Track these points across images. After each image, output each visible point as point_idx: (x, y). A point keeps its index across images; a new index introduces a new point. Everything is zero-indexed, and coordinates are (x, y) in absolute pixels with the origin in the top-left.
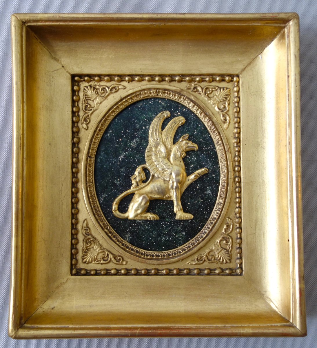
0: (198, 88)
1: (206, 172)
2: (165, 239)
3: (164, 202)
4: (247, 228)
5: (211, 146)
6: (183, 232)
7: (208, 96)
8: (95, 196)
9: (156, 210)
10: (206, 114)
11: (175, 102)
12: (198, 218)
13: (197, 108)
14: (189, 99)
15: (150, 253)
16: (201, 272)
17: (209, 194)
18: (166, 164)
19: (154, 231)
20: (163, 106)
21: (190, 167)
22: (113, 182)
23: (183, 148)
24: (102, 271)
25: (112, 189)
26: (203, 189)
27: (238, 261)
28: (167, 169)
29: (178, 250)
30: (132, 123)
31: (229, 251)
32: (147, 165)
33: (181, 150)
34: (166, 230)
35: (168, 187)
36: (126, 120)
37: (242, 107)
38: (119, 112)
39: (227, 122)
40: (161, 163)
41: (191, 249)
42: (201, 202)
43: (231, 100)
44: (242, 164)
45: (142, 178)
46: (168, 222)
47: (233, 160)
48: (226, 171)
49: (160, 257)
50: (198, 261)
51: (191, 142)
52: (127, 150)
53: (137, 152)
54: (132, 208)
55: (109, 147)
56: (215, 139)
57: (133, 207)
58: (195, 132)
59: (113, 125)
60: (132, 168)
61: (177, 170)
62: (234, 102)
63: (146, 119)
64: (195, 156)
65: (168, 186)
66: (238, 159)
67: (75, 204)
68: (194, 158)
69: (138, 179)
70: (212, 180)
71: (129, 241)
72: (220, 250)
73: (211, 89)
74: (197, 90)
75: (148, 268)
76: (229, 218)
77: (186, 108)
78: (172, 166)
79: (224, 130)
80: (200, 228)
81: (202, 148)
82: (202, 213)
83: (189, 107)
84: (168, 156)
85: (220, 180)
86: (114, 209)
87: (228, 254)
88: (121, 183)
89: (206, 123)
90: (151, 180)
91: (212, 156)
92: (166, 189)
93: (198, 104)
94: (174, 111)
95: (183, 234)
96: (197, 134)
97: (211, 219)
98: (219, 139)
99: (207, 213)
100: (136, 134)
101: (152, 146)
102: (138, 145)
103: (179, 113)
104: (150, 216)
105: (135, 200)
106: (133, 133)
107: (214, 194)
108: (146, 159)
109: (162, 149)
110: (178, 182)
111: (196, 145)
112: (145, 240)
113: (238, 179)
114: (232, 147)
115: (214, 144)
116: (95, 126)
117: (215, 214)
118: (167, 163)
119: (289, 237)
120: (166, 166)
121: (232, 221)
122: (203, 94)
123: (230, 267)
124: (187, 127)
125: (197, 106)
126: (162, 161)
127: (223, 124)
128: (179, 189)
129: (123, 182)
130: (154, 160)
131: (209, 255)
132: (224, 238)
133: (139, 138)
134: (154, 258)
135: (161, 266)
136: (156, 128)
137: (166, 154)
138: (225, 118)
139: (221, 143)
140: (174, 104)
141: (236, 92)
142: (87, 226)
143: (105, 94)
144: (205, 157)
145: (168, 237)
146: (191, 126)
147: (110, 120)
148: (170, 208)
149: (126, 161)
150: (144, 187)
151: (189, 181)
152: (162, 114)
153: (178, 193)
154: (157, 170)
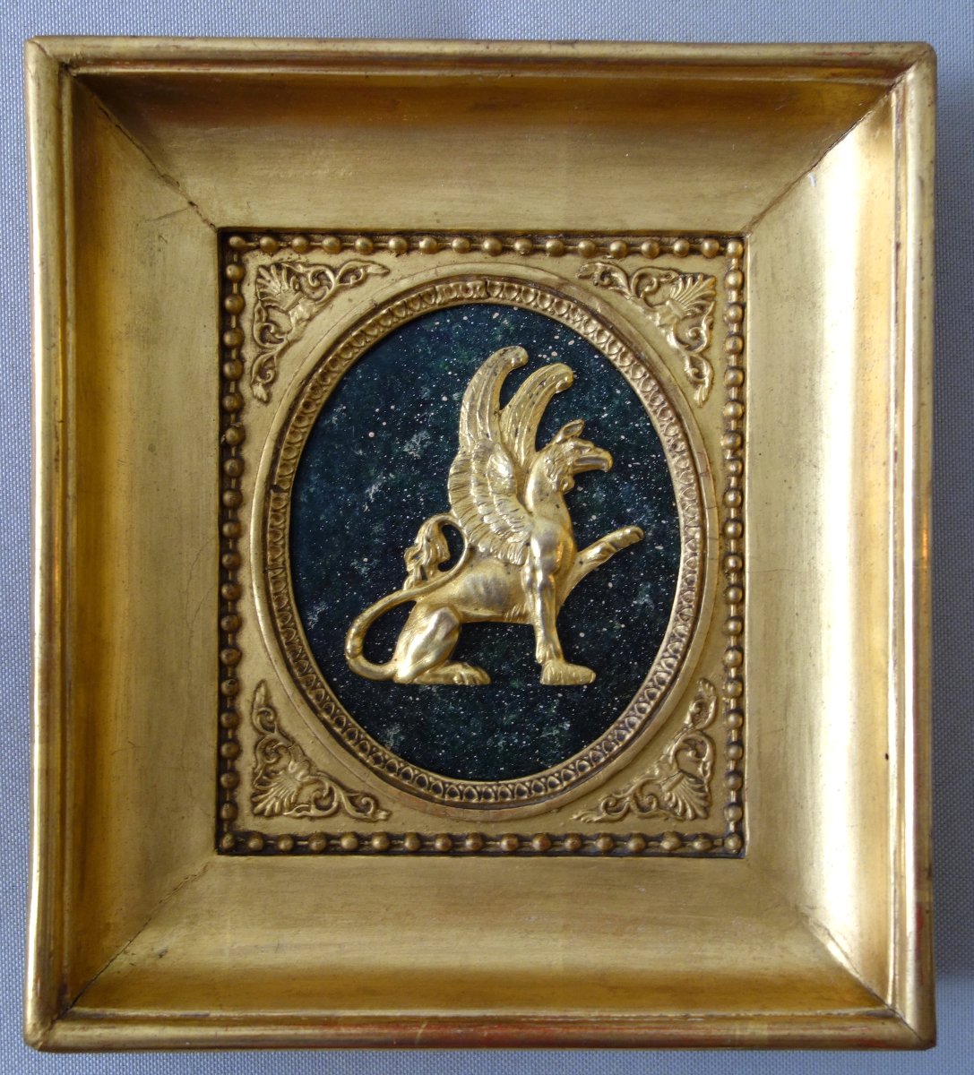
0: (615, 275)
1: (636, 539)
2: (508, 744)
3: (506, 631)
4: (758, 712)
5: (654, 456)
6: (562, 722)
7: (646, 300)
8: (291, 611)
9: (481, 655)
10: (638, 359)
11: (543, 318)
12: (611, 678)
13: (612, 338)
14: (586, 309)
15: (461, 787)
16: (616, 846)
17: (645, 604)
18: (513, 514)
19: (473, 720)
20: (506, 332)
21: (587, 523)
22: (347, 568)
23: (566, 463)
24: (311, 842)
25: (344, 588)
26: (628, 589)
27: (731, 813)
28: (515, 528)
29: (546, 778)
30: (407, 384)
31: (702, 782)
32: (455, 516)
33: (559, 471)
34: (512, 716)
35: (517, 584)
36: (390, 374)
37: (752, 337)
38: (366, 347)
39: (703, 383)
40: (497, 509)
41: (586, 777)
42: (619, 630)
43: (718, 315)
44: (750, 514)
45: (439, 555)
46: (514, 690)
47: (720, 500)
48: (698, 536)
49: (492, 800)
50: (608, 812)
51: (590, 445)
52: (391, 469)
53: (422, 473)
54: (406, 649)
55: (335, 457)
56: (665, 435)
57: (408, 644)
58: (603, 412)
59: (350, 389)
60: (407, 524)
61: (547, 533)
62: (725, 319)
63: (450, 370)
64: (602, 488)
65: (519, 581)
66: (736, 499)
67: (228, 634)
68: (600, 495)
69: (424, 559)
70: (653, 564)
71: (397, 749)
72: (675, 779)
73: (657, 277)
74: (613, 283)
75: (455, 833)
76: (706, 681)
77: (577, 338)
78: (532, 518)
79: (693, 407)
80: (615, 708)
81: (626, 464)
82: (623, 663)
83: (585, 334)
84: (518, 487)
85: (678, 562)
86: (349, 651)
87: (701, 790)
88: (372, 570)
89: (638, 385)
90: (467, 562)
91: (657, 488)
92: (513, 592)
93: (614, 326)
94: (541, 347)
95: (562, 730)
96: (610, 419)
97: (651, 684)
98: (680, 436)
99: (639, 664)
100: (422, 419)
101: (470, 455)
102: (426, 451)
103: (554, 354)
104: (461, 673)
105: (416, 623)
106: (412, 416)
107: (662, 607)
108: (450, 496)
109: (501, 466)
110: (551, 569)
111: (606, 455)
112: (445, 747)
113: (736, 563)
114: (718, 461)
115: (661, 450)
116: (293, 393)
117: (662, 667)
118: (517, 510)
119: (888, 747)
120: (511, 518)
121: (715, 689)
122: (629, 294)
123: (707, 832)
124: (580, 396)
125: (612, 330)
126: (499, 505)
127: (690, 388)
128: (552, 591)
129: (378, 568)
130: (475, 501)
131: (642, 795)
132: (689, 743)
133: (429, 430)
134: (474, 801)
135: (493, 825)
136: (482, 401)
137: (513, 480)
138: (697, 371)
139: (683, 448)
140: (541, 325)
141: (734, 287)
142: (268, 702)
143: (325, 292)
144: (635, 492)
145: (518, 737)
146: (591, 394)
147: (338, 372)
148: (524, 648)
149: (387, 501)
150: (444, 583)
151: (584, 566)
152: (501, 355)
153: (550, 604)
154: (483, 532)
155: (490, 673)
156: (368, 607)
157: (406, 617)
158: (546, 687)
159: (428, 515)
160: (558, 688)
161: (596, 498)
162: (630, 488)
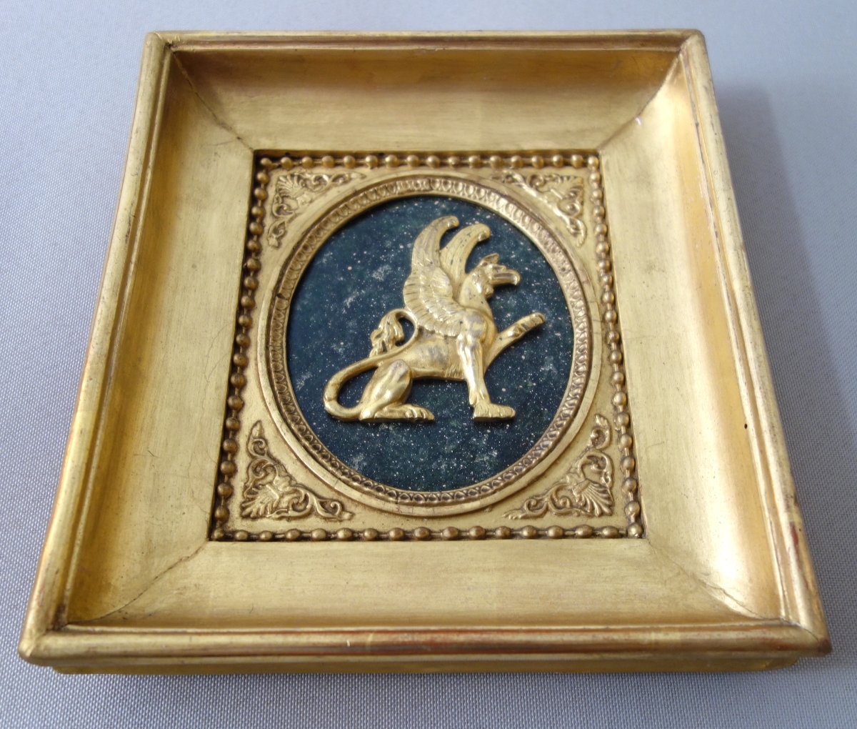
0: (515, 177)
1: (540, 321)
2: (449, 467)
3: (445, 385)
4: (644, 431)
5: (550, 280)
6: (491, 450)
7: (537, 189)
8: (284, 375)
9: (427, 403)
10: (534, 218)
11: (469, 202)
12: (528, 420)
13: (515, 208)
15: (411, 495)
16: (538, 533)
17: (550, 371)
18: (450, 306)
19: (421, 449)
20: (443, 210)
21: (504, 318)
22: (328, 349)
23: (487, 277)
24: (287, 534)
25: (325, 362)
26: (537, 360)
27: (630, 509)
28: (451, 314)
29: (480, 487)
30: (376, 240)
31: (606, 487)
32: (407, 309)
33: (483, 281)
34: (451, 447)
35: (454, 351)
36: (364, 235)
37: (611, 205)
38: (350, 217)
39: (580, 234)
40: (438, 304)
41: (511, 482)
42: (532, 387)
43: (586, 197)
44: (621, 305)
45: (396, 334)
46: (453, 428)
47: (599, 301)
48: (585, 320)
49: (436, 501)
50: (530, 510)
51: (504, 267)
52: (363, 287)
53: (385, 289)
54: (370, 394)
55: (323, 282)
56: (556, 264)
57: (371, 390)
58: (512, 254)
59: (336, 243)
62: (591, 198)
63: (405, 231)
64: (513, 297)
65: (455, 348)
66: (610, 298)
67: (235, 388)
68: (512, 301)
69: (385, 338)
70: (554, 344)
71: (360, 470)
72: (583, 485)
73: (543, 178)
74: (514, 181)
75: (406, 529)
77: (492, 214)
78: (464, 308)
79: (574, 246)
80: (532, 441)
81: (530, 283)
82: (536, 409)
83: (497, 209)
84: (454, 293)
85: (572, 344)
86: (327, 397)
87: (604, 492)
88: (346, 349)
89: (535, 236)
91: (553, 298)
92: (451, 355)
93: (516, 200)
94: (468, 218)
95: (491, 456)
96: (517, 259)
97: (558, 419)
98: (566, 262)
99: (549, 410)
100: (385, 258)
101: (419, 274)
102: (389, 276)
104: (412, 411)
106: (378, 257)
107: (563, 371)
108: (404, 298)
111: (515, 274)
112: (399, 470)
113: (615, 335)
114: (595, 278)
116: (297, 240)
117: (566, 407)
118: (452, 304)
119: (745, 419)
121: (608, 422)
122: (526, 186)
123: (612, 524)
125: (515, 204)
126: (440, 301)
127: (572, 238)
128: (480, 352)
129: (352, 347)
130: (422, 301)
131: (557, 497)
132: (591, 459)
133: (390, 265)
134: (421, 502)
136: (427, 244)
137: (449, 287)
138: (574, 226)
139: (569, 269)
141: (596, 181)
142: (261, 436)
143: (322, 188)
144: (537, 301)
145: (456, 462)
146: (503, 244)
147: (329, 230)
149: (359, 307)
151: (503, 341)
152: (440, 221)
154: (428, 318)
161: (510, 303)
162: (534, 298)
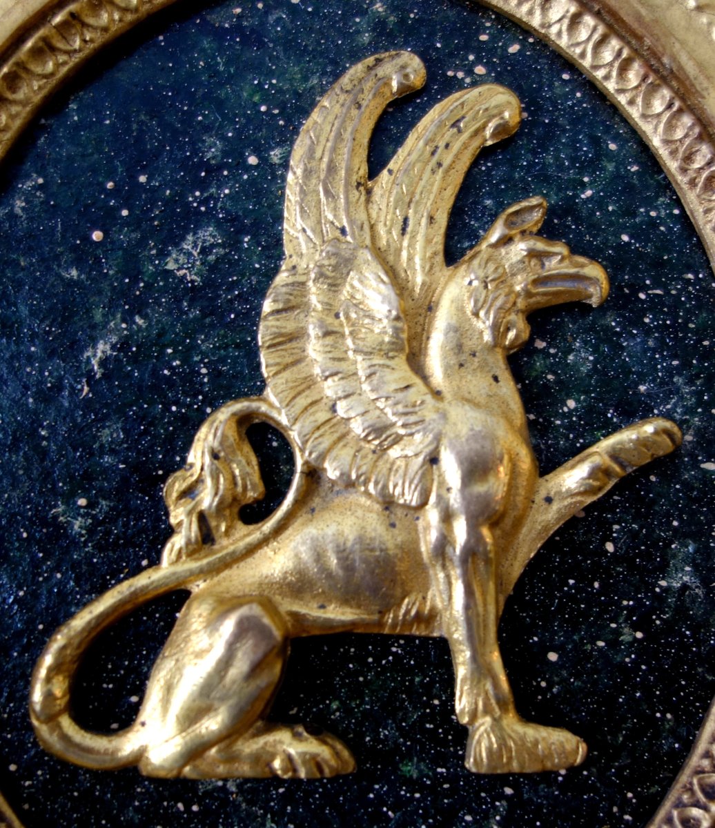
1: (667, 445)
3: (388, 652)
5: (690, 276)
9: (334, 705)
10: (656, 72)
12: (617, 750)
13: (600, 30)
17: (685, 587)
18: (400, 396)
20: (379, 26)
21: (557, 415)
22: (42, 519)
23: (512, 286)
25: (36, 564)
26: (648, 557)
28: (404, 426)
30: (176, 133)
32: (273, 404)
33: (499, 303)
35: (410, 550)
36: (138, 111)
38: (86, 52)
40: (366, 387)
42: (631, 644)
45: (240, 489)
46: (413, 784)
51: (560, 248)
52: (139, 306)
53: (204, 315)
54: (166, 701)
55: (19, 285)
57: (169, 688)
58: (584, 186)
59: (52, 142)
60: (170, 423)
61: (475, 436)
63: (263, 102)
64: (585, 342)
65: (416, 542)
68: (582, 358)
69: (207, 499)
70: (697, 500)
77: (525, 39)
78: (441, 405)
80: (627, 817)
81: (635, 292)
82: (641, 717)
83: (543, 25)
84: (410, 340)
86: (38, 707)
88: (95, 524)
89: (656, 128)
90: (300, 503)
91: (700, 341)
92: (401, 567)
93: (604, 5)
94: (453, 55)
96: (598, 202)
97: (706, 763)
99: (676, 718)
100: (204, 202)
101: (307, 274)
102: (213, 268)
103: (480, 70)
105: (186, 640)
106: (183, 196)
108: (263, 360)
109: (373, 294)
110: (485, 514)
111: (594, 271)
118: (407, 387)
120: (396, 404)
124: (535, 153)
125: (599, 15)
126: (369, 376)
128: (488, 561)
129: (111, 519)
130: (317, 371)
133: (219, 225)
136: (331, 161)
137: (399, 324)
140: (450, 13)
144: (654, 351)
146: (557, 150)
147: (24, 103)
148: (428, 689)
149: (130, 374)
150: (251, 550)
151: (555, 506)
152: (370, 68)
153: (484, 594)
154: (336, 436)
155: (355, 747)
156: (85, 605)
157: (170, 623)
158: (479, 776)
159: (215, 403)
160: (504, 779)
161: (575, 363)
162: (644, 342)
